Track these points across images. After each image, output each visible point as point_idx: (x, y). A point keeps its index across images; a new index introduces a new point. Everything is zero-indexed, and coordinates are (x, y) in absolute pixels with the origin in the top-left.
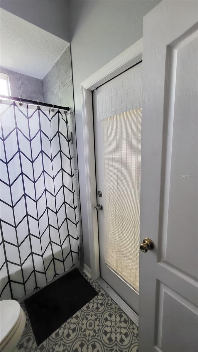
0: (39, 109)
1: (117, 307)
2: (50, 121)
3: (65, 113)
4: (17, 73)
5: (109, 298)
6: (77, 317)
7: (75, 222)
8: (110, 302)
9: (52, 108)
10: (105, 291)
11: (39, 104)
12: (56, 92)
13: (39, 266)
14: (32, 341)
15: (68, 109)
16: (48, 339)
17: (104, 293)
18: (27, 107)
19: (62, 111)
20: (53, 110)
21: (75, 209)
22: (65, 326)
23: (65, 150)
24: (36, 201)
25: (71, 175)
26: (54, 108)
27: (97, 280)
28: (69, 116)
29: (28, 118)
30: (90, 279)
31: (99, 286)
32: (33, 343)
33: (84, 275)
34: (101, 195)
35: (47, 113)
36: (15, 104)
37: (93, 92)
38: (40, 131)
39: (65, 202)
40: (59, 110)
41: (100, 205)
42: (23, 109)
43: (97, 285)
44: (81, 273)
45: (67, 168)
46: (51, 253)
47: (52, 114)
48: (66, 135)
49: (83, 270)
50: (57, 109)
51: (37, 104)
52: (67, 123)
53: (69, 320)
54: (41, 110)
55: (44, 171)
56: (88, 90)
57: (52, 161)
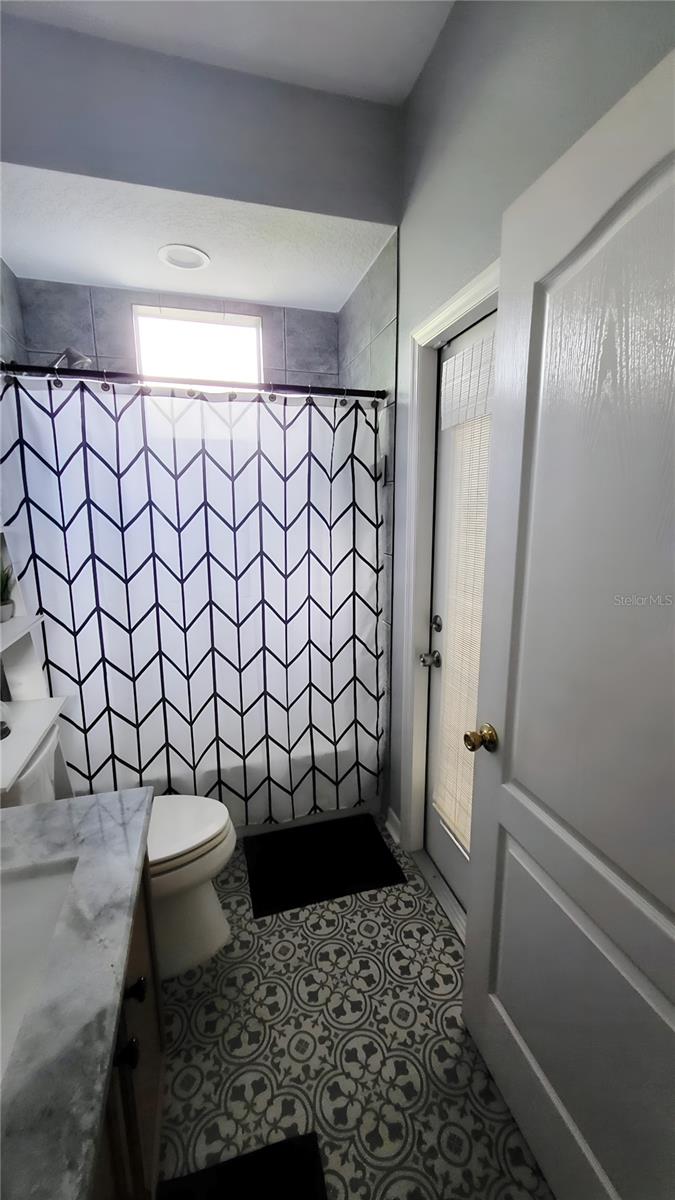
0: (310, 402)
1: (447, 924)
2: (334, 430)
3: (375, 405)
4: (280, 308)
5: (432, 900)
6: (343, 905)
7: (375, 694)
8: (431, 907)
9: (340, 398)
10: (425, 881)
11: (313, 392)
12: (363, 347)
13: (279, 772)
14: (246, 906)
15: (382, 394)
16: (275, 916)
17: (422, 884)
18: (285, 404)
19: (365, 401)
20: (344, 403)
21: (377, 657)
22: (314, 909)
23: (367, 503)
24: (286, 622)
25: (375, 567)
26: (347, 398)
27: (414, 852)
28: (383, 414)
29: (285, 428)
30: (398, 847)
31: (415, 866)
32: (248, 910)
33: (383, 833)
34: (439, 628)
35: (328, 412)
36: (260, 399)
37: (440, 351)
38: (310, 455)
39: (354, 637)
40: (357, 401)
41: (435, 652)
42: (277, 407)
43: (411, 863)
44: (380, 828)
45: (367, 549)
46: (310, 753)
47: (341, 411)
48: (370, 463)
49: (384, 822)
50: (352, 400)
51: (307, 392)
52: (376, 431)
53: (326, 903)
54: (315, 406)
55: (309, 551)
56: (428, 347)
57: (330, 528)
